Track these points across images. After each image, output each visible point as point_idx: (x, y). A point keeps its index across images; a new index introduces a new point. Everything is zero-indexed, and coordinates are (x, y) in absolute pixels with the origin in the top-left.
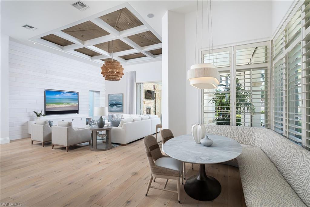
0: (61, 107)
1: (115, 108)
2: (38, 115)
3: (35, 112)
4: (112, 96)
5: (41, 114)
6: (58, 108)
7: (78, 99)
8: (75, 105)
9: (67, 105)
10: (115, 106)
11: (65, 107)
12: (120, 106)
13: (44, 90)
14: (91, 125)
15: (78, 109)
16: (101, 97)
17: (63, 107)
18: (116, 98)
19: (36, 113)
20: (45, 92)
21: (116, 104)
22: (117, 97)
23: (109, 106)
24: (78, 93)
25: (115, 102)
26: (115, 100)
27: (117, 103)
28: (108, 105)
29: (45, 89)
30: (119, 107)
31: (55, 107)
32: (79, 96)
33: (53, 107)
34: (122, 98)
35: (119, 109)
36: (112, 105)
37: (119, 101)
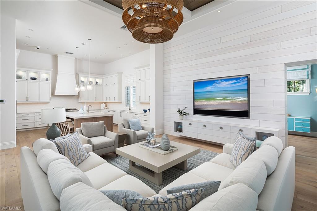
0: (213, 105)
2: (181, 114)
6: (209, 105)
7: (248, 90)
8: (237, 102)
9: (222, 102)
11: (219, 104)
15: (249, 109)
17: (216, 105)
24: (247, 77)
29: (193, 80)
32: (251, 82)
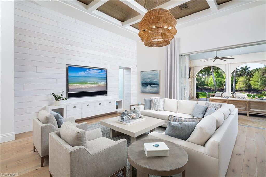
0: (87, 88)
1: (149, 88)
2: (58, 98)
3: (53, 94)
4: (145, 74)
5: (60, 97)
7: (106, 78)
8: (102, 85)
9: (93, 85)
10: (149, 86)
11: (91, 88)
12: (156, 85)
13: (66, 67)
14: (124, 118)
15: (107, 90)
16: (132, 75)
17: (89, 88)
18: (150, 76)
19: (55, 96)
20: (67, 68)
21: (151, 84)
22: (152, 75)
23: (142, 86)
24: (106, 70)
25: (148, 81)
26: (149, 79)
27: (151, 82)
28: (140, 84)
29: (67, 65)
30: (155, 87)
31: (79, 87)
32: (108, 73)
33: (77, 87)
34: (158, 76)
35: (154, 90)
36: (145, 84)
37: (155, 79)
